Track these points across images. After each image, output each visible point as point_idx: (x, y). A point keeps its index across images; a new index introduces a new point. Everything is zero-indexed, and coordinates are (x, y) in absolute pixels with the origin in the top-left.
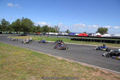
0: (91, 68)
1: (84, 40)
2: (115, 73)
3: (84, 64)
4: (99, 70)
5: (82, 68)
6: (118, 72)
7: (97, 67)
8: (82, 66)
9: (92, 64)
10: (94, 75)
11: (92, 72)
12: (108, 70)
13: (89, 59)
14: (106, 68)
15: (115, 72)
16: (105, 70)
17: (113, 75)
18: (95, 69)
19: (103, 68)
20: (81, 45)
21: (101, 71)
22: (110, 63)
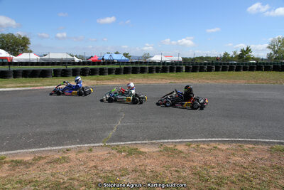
2: (51, 151)
4: (7, 159)
6: (56, 146)
12: (33, 150)
14: (26, 148)
15: (49, 148)
16: (24, 153)
17: (45, 158)
19: (19, 151)
21: (12, 161)
22: (38, 130)
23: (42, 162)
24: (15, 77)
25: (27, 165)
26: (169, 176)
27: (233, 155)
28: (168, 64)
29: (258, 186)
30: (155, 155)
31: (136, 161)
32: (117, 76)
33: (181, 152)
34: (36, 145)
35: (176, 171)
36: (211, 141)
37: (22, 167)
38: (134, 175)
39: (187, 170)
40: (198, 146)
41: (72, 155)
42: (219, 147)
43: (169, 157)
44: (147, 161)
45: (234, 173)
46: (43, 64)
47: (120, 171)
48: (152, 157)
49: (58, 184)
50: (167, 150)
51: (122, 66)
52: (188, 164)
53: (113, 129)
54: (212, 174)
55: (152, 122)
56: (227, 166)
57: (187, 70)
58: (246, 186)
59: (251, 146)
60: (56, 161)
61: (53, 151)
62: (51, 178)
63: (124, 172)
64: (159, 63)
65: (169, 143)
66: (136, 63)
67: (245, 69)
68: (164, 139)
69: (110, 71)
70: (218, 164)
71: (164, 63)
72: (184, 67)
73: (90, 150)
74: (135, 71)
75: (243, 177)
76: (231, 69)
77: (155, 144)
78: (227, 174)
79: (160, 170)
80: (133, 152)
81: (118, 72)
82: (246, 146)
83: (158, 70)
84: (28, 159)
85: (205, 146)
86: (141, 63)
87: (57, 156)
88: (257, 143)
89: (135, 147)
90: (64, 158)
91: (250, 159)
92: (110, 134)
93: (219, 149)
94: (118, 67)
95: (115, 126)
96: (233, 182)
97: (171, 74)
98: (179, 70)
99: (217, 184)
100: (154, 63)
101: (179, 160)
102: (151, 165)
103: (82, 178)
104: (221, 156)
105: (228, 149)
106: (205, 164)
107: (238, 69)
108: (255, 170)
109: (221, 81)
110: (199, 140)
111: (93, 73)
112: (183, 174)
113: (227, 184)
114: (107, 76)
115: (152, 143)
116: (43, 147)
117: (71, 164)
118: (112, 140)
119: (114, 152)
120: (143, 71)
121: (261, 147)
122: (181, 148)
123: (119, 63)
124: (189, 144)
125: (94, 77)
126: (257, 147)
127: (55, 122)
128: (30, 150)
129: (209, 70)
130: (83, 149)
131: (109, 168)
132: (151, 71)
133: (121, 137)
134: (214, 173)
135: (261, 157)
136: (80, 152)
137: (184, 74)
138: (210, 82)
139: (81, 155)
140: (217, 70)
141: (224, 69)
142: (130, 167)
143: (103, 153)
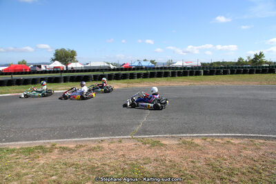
0: (36, 148)
1: (18, 82)
2: (89, 140)
3: (19, 143)
4: (57, 146)
5: (11, 156)
6: (93, 137)
7: (52, 141)
8: (13, 151)
9: (39, 138)
10: (42, 162)
11: (38, 157)
12: (76, 139)
13: (33, 129)
14: (71, 137)
15: (88, 139)
16: (69, 142)
17: (84, 146)
18: (48, 146)
19: (65, 140)
20: (12, 96)
21: (61, 147)
22: (80, 123)
23: (82, 149)
24: (65, 82)
25: (71, 150)
26: (186, 166)
27: (245, 148)
28: (189, 68)
29: (267, 178)
30: (175, 147)
31: (158, 152)
32: (144, 79)
33: (197, 145)
34: (78, 135)
35: (192, 162)
36: (225, 136)
37: (67, 152)
38: (155, 164)
39: (202, 161)
40: (213, 140)
41: (105, 145)
42: (232, 141)
43: (186, 149)
44: (167, 152)
45: (245, 165)
46: (86, 71)
47: (144, 159)
48: (171, 148)
49: (93, 168)
50: (185, 144)
51: (149, 71)
52: (203, 156)
53: (139, 124)
54: (224, 166)
55: (173, 119)
56: (239, 159)
57: (206, 73)
58: (256, 177)
59: (262, 141)
60: (93, 149)
61: (91, 141)
62: (89, 163)
63: (147, 161)
64: (181, 68)
65: (187, 137)
66: (161, 68)
67: (258, 72)
68: (183, 133)
69: (139, 76)
70: (230, 157)
71: (184, 68)
72: (202, 71)
73: (120, 142)
74: (159, 75)
75: (253, 169)
76: (245, 72)
77: (174, 137)
78: (238, 166)
79: (177, 160)
80: (156, 144)
81: (145, 76)
82: (257, 141)
83: (179, 74)
84: (72, 146)
85: (220, 141)
86: (165, 68)
87: (94, 145)
88: (268, 138)
89: (158, 140)
90: (99, 147)
91: (261, 153)
92: (137, 128)
93: (232, 144)
94: (145, 72)
95: (141, 122)
96: (243, 174)
97: (191, 77)
98: (198, 74)
99: (229, 174)
100: (177, 68)
101: (195, 152)
102: (170, 155)
103: (112, 164)
104: (233, 149)
105: (240, 143)
106: (219, 156)
107: (251, 72)
108: (265, 163)
109: (236, 83)
110: (214, 135)
111: (124, 77)
112: (198, 165)
113: (237, 174)
114: (136, 80)
115: (172, 137)
116: (83, 137)
117: (105, 152)
118: (138, 133)
119: (140, 143)
120: (166, 75)
121: (271, 142)
122: (197, 141)
123: (146, 68)
124: (205, 139)
125: (125, 81)
126: (268, 142)
127: (93, 117)
128: (74, 140)
129: (225, 73)
130: (114, 140)
131: (135, 157)
132: (173, 75)
133: (146, 131)
134: (226, 165)
135: (271, 151)
136: (112, 143)
137: (202, 77)
138: (225, 84)
139: (112, 145)
140: (232, 73)
141: (239, 72)
142: (153, 157)
143: (131, 144)
